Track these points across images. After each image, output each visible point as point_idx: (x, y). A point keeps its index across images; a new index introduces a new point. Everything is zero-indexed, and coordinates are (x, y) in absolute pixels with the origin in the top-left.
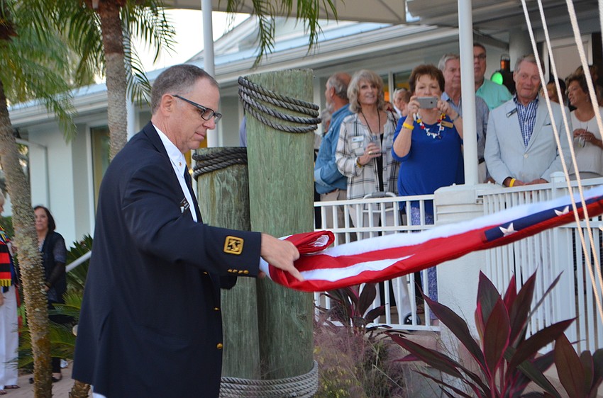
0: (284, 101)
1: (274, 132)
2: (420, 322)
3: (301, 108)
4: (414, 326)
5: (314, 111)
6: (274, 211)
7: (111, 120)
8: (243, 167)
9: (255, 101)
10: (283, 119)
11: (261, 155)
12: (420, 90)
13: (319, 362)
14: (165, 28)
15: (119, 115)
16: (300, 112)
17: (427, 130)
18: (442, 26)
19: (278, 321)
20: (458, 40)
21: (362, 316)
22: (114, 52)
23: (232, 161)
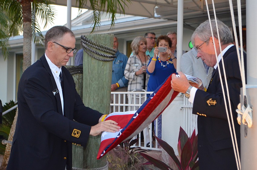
0: (100, 47)
1: (95, 60)
2: (153, 146)
3: (108, 51)
4: (151, 148)
5: (113, 52)
6: (93, 95)
7: (25, 51)
8: (81, 75)
9: (88, 46)
10: (99, 55)
11: (89, 70)
12: (160, 46)
13: (109, 162)
14: (50, 13)
15: (28, 49)
16: (107, 52)
17: (162, 63)
18: (169, 19)
19: (92, 143)
20: (177, 26)
21: (129, 142)
22: (28, 21)
23: (76, 72)
